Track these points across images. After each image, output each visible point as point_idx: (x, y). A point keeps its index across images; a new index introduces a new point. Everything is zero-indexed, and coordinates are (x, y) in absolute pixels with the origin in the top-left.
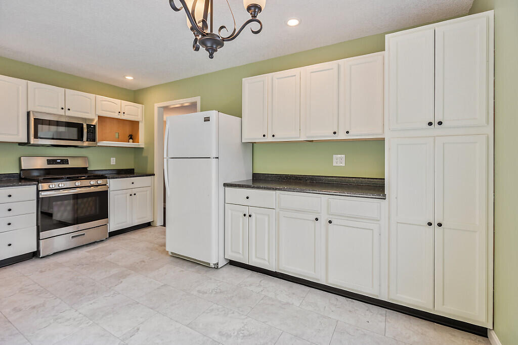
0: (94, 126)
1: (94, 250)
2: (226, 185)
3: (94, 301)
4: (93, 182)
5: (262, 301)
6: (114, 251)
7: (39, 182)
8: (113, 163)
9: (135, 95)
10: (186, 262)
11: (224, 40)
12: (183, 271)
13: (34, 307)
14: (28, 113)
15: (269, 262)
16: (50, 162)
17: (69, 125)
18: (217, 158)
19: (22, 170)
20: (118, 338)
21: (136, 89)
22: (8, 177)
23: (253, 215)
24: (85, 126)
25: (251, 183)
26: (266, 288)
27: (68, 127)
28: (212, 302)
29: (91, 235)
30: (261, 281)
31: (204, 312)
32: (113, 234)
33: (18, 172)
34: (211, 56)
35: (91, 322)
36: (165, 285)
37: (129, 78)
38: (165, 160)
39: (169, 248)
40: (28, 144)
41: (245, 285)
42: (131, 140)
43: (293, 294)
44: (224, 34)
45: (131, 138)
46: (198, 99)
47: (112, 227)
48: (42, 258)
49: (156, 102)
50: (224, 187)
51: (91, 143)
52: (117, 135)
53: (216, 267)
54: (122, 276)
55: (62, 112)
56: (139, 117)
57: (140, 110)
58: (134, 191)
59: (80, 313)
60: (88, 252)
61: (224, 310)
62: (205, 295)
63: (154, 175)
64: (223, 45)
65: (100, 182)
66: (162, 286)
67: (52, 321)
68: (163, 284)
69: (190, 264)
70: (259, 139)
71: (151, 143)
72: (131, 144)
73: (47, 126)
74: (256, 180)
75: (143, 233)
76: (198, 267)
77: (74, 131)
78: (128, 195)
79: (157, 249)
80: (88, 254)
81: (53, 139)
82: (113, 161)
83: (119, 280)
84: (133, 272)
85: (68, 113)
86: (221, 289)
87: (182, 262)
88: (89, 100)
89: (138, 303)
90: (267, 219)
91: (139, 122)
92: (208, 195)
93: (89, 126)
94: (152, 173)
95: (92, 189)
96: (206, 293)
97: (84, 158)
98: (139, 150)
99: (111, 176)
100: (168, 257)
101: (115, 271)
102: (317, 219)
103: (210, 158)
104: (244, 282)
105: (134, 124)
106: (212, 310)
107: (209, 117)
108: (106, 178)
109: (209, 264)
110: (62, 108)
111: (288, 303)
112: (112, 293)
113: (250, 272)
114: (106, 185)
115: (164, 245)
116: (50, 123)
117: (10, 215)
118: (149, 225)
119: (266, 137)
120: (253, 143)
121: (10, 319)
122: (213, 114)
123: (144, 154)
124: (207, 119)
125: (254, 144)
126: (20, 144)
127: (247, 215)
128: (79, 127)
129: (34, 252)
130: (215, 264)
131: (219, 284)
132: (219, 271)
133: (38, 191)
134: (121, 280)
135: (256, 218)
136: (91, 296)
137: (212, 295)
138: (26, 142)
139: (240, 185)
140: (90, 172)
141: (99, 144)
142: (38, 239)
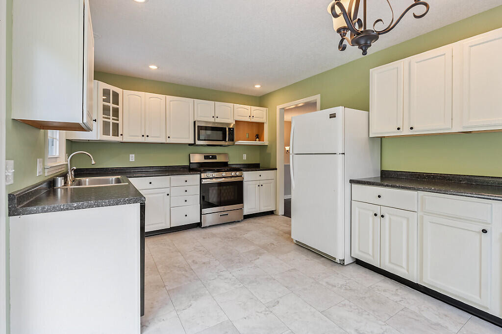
0: (233, 129)
1: (235, 228)
2: (352, 181)
3: (241, 268)
4: (233, 174)
5: (403, 312)
6: (248, 231)
7: (201, 172)
8: (245, 158)
9: (260, 100)
10: (311, 253)
11: (380, 33)
12: (309, 260)
13: (204, 263)
14: (195, 122)
15: (408, 271)
16: (206, 157)
17: (213, 129)
18: (344, 154)
19: (190, 163)
20: (264, 304)
21: (261, 95)
22: (182, 168)
23: (387, 216)
24: (227, 129)
25: (379, 181)
26: (405, 299)
27: (213, 130)
28: (343, 297)
29: (233, 216)
30: (397, 290)
31: (336, 305)
32: (247, 217)
33: (188, 165)
34: (365, 53)
35: (242, 285)
36: (295, 269)
37: (258, 86)
38: (291, 156)
39: (295, 237)
40: (194, 145)
41: (378, 290)
42: (257, 139)
43: (446, 316)
44: (379, 27)
45: (258, 138)
46: (317, 98)
47: (246, 211)
48: (203, 228)
49: (278, 104)
50: (350, 184)
51: (231, 143)
52: (247, 135)
53: (342, 263)
54: (258, 254)
55: (212, 120)
56: (264, 119)
57: (265, 113)
58: (262, 183)
59: (233, 276)
60: (230, 228)
61: (357, 309)
62: (335, 289)
63: (276, 169)
64: (378, 39)
65: (238, 173)
66: (292, 269)
67: (216, 276)
68: (292, 268)
69: (315, 255)
70: (394, 132)
71: (274, 141)
72: (257, 143)
73: (205, 131)
74: (386, 177)
75: (269, 220)
76: (323, 259)
77: (220, 133)
78: (257, 185)
79: (282, 236)
80: (231, 230)
81: (205, 140)
82: (245, 157)
83: (256, 256)
84: (265, 251)
85: (217, 120)
86: (351, 286)
87: (306, 251)
88: (229, 108)
89: (274, 280)
90: (405, 222)
91: (263, 123)
92: (334, 191)
93: (229, 129)
94: (274, 167)
95: (233, 179)
96: (335, 287)
97: (226, 154)
98: (264, 147)
99: (244, 170)
100: (293, 245)
101: (252, 248)
102: (484, 231)
103: (335, 154)
104: (377, 286)
105: (260, 125)
106: (345, 305)
107: (335, 114)
108: (241, 170)
109: (335, 259)
110: (213, 117)
111: (438, 324)
112: (253, 265)
113: (382, 277)
114: (241, 176)
115: (289, 233)
116: (206, 128)
117: (187, 194)
118: (271, 213)
119: (401, 130)
120: (381, 138)
121: (192, 268)
122: (339, 110)
123: (268, 151)
124: (333, 116)
125: (383, 139)
126: (190, 145)
127: (379, 215)
128: (223, 130)
129: (198, 223)
130: (342, 260)
131: (347, 281)
132: (344, 268)
133: (201, 179)
134: (258, 256)
135: (390, 219)
136: (238, 264)
137: (342, 290)
138: (193, 143)
139: (369, 182)
140: (229, 166)
141: (236, 143)
142: (201, 214)
